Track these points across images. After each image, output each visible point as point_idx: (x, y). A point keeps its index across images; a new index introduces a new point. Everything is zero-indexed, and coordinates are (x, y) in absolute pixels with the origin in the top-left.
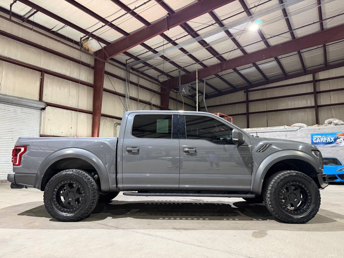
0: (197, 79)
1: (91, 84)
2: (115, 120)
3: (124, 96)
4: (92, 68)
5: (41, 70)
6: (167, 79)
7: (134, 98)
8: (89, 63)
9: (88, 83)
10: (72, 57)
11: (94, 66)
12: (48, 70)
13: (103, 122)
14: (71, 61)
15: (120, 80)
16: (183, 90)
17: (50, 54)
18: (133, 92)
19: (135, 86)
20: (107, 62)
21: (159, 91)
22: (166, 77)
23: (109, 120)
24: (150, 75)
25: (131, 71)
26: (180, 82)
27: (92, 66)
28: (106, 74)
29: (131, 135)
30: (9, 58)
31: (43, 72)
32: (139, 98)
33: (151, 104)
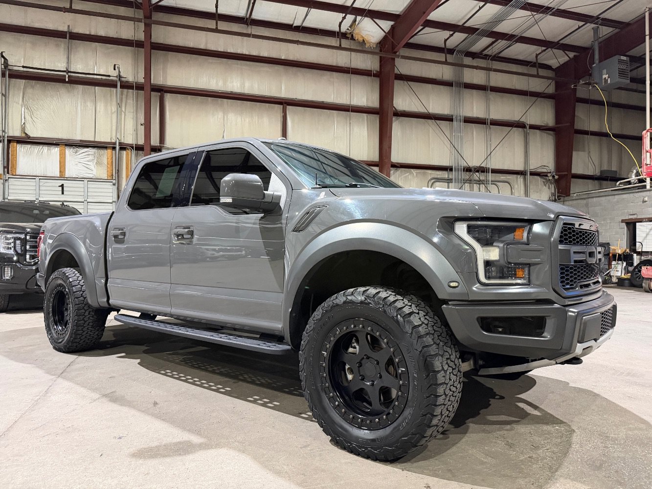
0: (647, 38)
1: (373, 109)
2: (429, 172)
3: (449, 119)
4: (375, 75)
5: (282, 102)
6: (566, 59)
7: (478, 118)
8: (369, 69)
9: (370, 108)
10: (334, 64)
11: (377, 71)
12: (292, 100)
13: (401, 179)
14: (334, 73)
15: (442, 87)
16: (604, 76)
17: (295, 69)
18: (475, 107)
19: (481, 92)
20: (398, 56)
21: (551, 90)
22: (561, 51)
23: (415, 174)
24: (521, 58)
25: (468, 61)
26: (597, 56)
27: (375, 72)
28: (405, 82)
29: (126, 206)
30: (232, 93)
31: (285, 105)
32: (491, 117)
33: (524, 124)
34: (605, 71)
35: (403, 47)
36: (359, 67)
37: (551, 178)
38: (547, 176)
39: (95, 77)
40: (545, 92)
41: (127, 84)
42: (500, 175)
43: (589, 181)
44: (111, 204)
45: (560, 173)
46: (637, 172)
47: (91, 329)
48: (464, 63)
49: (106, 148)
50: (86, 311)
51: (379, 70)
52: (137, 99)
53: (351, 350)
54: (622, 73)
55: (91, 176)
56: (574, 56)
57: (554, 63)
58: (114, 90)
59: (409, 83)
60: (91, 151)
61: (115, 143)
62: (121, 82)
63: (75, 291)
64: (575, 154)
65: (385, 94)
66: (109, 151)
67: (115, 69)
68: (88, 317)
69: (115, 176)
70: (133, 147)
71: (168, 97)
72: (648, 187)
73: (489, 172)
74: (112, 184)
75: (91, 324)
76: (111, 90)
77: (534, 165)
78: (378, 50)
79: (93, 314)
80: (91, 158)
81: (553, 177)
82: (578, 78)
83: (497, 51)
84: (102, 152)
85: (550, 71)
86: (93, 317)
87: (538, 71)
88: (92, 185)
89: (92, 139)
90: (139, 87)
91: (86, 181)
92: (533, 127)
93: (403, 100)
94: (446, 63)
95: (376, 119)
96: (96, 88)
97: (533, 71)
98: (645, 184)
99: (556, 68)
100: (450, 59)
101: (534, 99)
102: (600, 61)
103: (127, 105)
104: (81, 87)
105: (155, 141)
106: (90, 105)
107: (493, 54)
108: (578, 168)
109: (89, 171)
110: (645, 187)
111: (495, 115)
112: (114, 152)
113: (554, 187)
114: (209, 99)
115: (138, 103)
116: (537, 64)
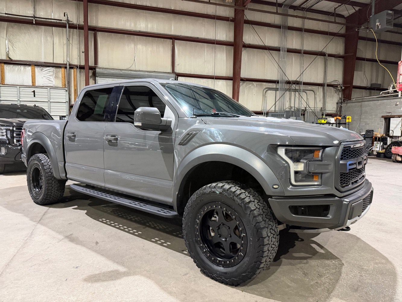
1: (230, 42)
2: (264, 84)
3: (277, 50)
4: (232, 21)
6: (354, 11)
7: (296, 49)
8: (228, 16)
9: (228, 42)
10: (206, 13)
11: (233, 18)
12: (178, 36)
13: (247, 88)
14: (205, 19)
15: (274, 29)
16: (377, 24)
17: (180, 16)
18: (294, 42)
19: (298, 32)
20: (246, 9)
21: (343, 31)
22: (351, 6)
23: (255, 85)
24: (325, 10)
25: (291, 12)
26: (373, 10)
27: (231, 19)
28: (251, 25)
29: (75, 118)
30: (140, 32)
31: (173, 39)
32: (304, 49)
33: (325, 54)
34: (378, 20)
35: (250, 2)
36: (221, 15)
37: (340, 88)
38: (337, 87)
39: (52, 20)
40: (339, 32)
41: (73, 26)
42: (309, 86)
43: (363, 90)
44: (65, 103)
45: (345, 85)
46: (394, 86)
47: (56, 191)
48: (289, 14)
49: (61, 67)
50: (53, 181)
51: (234, 17)
52: (80, 35)
53: (213, 219)
54: (388, 22)
55: (52, 85)
56: (359, 9)
57: (346, 13)
58: (65, 29)
59: (253, 26)
60: (52, 69)
61: (66, 64)
62: (69, 24)
63: (45, 169)
64: (355, 73)
65: (238, 33)
66: (63, 69)
67: (65, 16)
68: (54, 184)
69: (67, 86)
70: (78, 67)
71: (99, 34)
72: (400, 96)
73: (301, 84)
74: (65, 90)
75: (56, 189)
76: (62, 29)
77: (329, 80)
78: (233, 5)
79: (57, 182)
80: (51, 73)
81: (341, 87)
82: (360, 24)
83: (310, 6)
84: (58, 70)
85: (343, 19)
86: (57, 184)
87: (335, 19)
88: (53, 91)
89: (52, 62)
90: (80, 28)
91: (49, 88)
92: (330, 55)
93: (249, 37)
94: (277, 13)
95: (231, 49)
96: (53, 28)
97: (332, 19)
98: (398, 94)
99: (347, 17)
100: (280, 10)
101: (332, 37)
102: (376, 13)
103: (73, 40)
104: (43, 27)
105: (91, 63)
106: (49, 39)
107: (307, 7)
108: (357, 82)
109: (50, 82)
110: (398, 95)
111: (307, 48)
112: (66, 70)
113: (342, 94)
114: (126, 35)
115: (80, 38)
116: (335, 14)
